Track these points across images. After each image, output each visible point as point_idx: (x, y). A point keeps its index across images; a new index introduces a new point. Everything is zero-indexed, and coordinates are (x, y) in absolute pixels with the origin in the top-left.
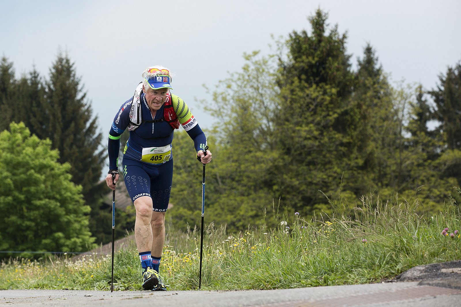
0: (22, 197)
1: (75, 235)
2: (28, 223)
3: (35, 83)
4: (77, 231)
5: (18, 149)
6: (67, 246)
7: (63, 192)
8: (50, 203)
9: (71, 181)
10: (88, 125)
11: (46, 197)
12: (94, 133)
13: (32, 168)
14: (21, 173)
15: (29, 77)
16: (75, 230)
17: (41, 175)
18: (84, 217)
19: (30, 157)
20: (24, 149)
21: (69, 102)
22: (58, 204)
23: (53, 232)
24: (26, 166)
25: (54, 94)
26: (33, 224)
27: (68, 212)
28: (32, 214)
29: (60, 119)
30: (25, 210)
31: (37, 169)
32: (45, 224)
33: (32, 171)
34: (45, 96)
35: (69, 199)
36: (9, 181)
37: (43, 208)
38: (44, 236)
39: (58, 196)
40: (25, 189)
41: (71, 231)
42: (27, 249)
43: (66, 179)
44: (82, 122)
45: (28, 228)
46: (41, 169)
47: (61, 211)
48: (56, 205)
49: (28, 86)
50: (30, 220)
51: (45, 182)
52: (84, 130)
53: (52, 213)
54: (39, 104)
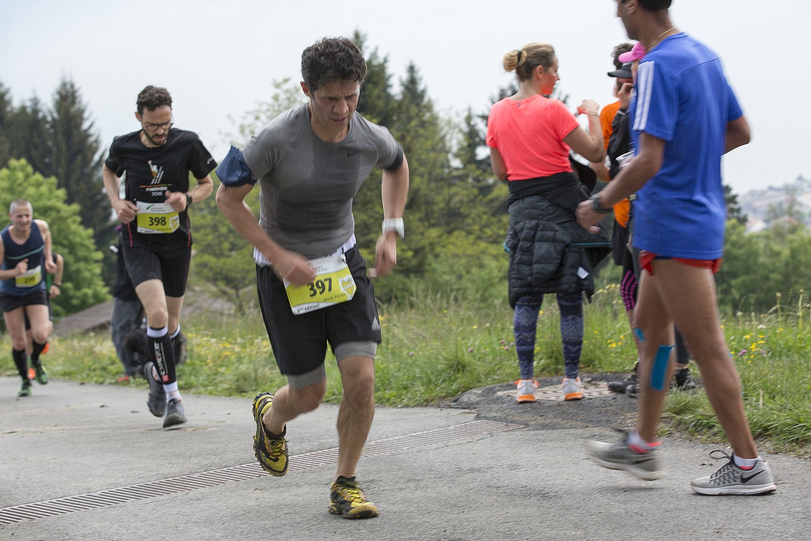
1: (86, 285)
3: (36, 111)
4: (88, 281)
6: (77, 298)
9: (80, 224)
10: (97, 158)
15: (28, 104)
18: (96, 265)
21: (74, 132)
25: (57, 123)
29: (65, 152)
34: (48, 126)
35: (78, 244)
41: (81, 281)
44: (90, 154)
49: (27, 115)
52: (94, 164)
54: (40, 135)
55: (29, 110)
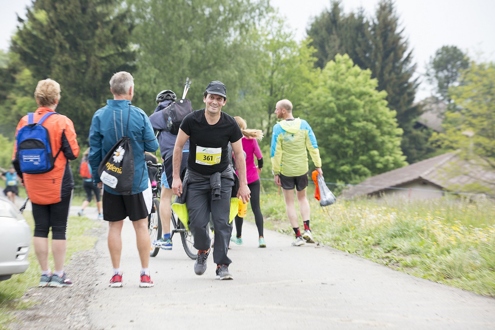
0: (344, 119)
1: (388, 153)
2: (347, 141)
3: (361, 18)
4: (390, 150)
5: (342, 77)
6: (381, 163)
7: (379, 116)
8: (367, 125)
9: (387, 106)
10: (405, 55)
11: (364, 120)
12: (410, 62)
13: (353, 94)
14: (344, 99)
15: (356, 12)
16: (388, 149)
17: (361, 100)
18: (397, 138)
19: (352, 85)
20: (347, 77)
21: (390, 34)
22: (375, 126)
23: (369, 150)
24: (348, 92)
25: (377, 27)
26: (352, 142)
27: (383, 134)
28: (351, 134)
29: (382, 50)
30: (346, 130)
31: (358, 95)
32: (363, 143)
33: (353, 97)
34: (370, 29)
35: (384, 122)
36: (332, 105)
37: (361, 129)
38: (361, 153)
39: (374, 120)
40: (346, 112)
41: (385, 150)
42: (347, 163)
43: (382, 104)
44: (400, 52)
45: (348, 146)
46: (361, 95)
47: (377, 132)
48: (373, 127)
49: (355, 20)
50: (350, 139)
51: (364, 107)
52: (402, 60)
53: (369, 134)
54: (363, 35)
55: (356, 16)
